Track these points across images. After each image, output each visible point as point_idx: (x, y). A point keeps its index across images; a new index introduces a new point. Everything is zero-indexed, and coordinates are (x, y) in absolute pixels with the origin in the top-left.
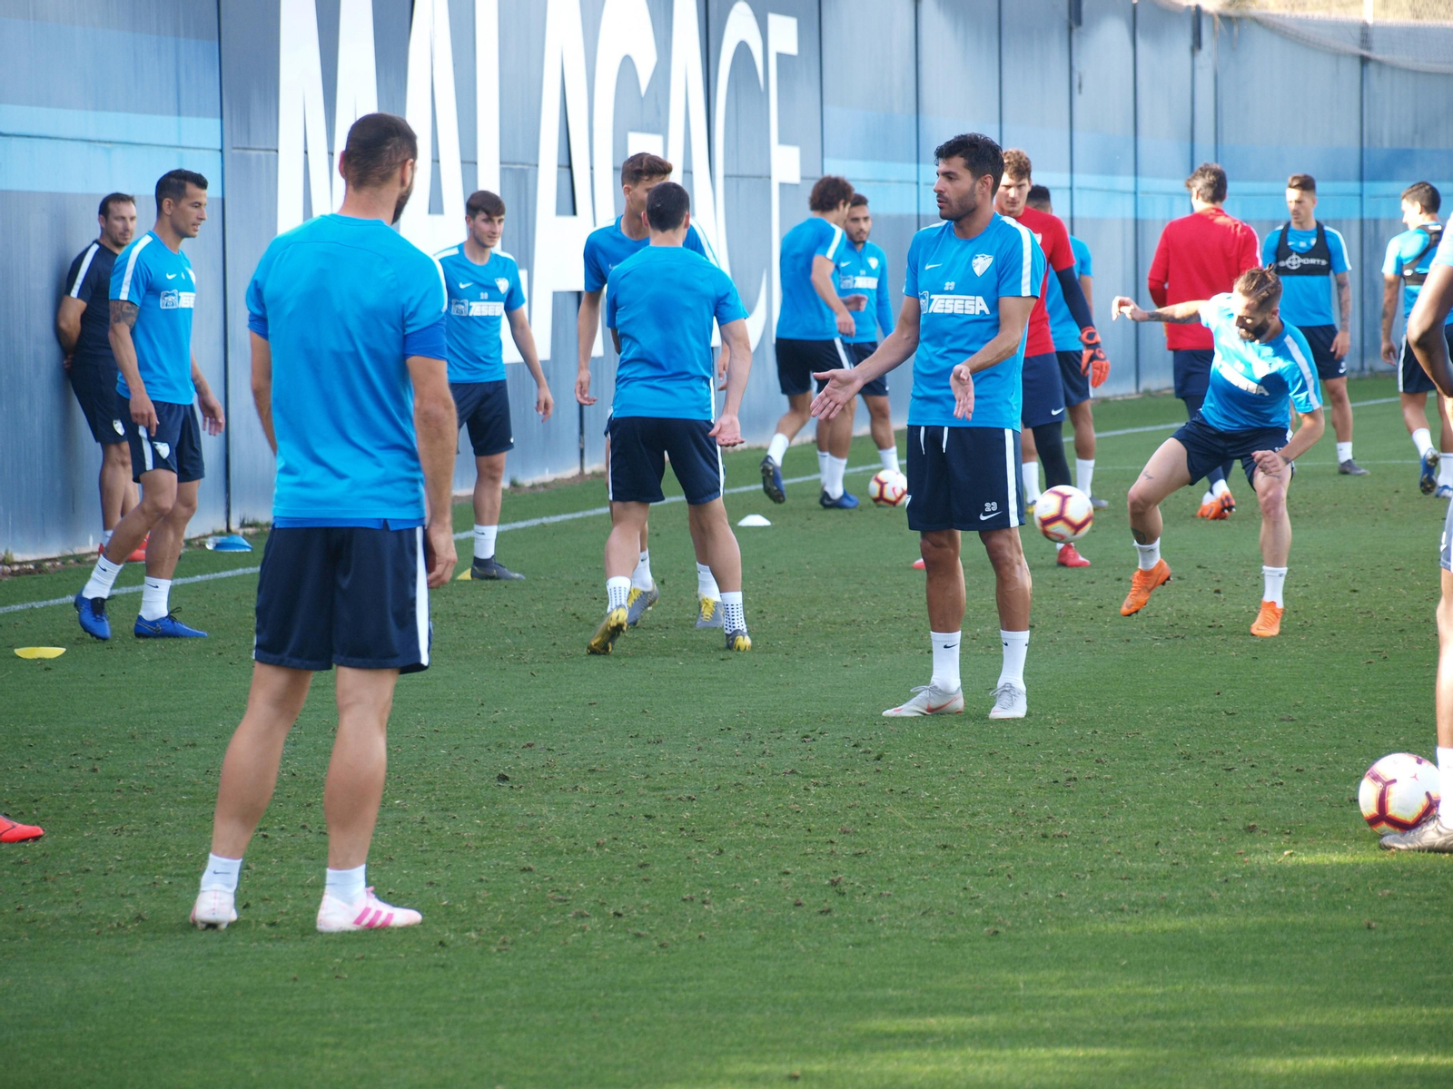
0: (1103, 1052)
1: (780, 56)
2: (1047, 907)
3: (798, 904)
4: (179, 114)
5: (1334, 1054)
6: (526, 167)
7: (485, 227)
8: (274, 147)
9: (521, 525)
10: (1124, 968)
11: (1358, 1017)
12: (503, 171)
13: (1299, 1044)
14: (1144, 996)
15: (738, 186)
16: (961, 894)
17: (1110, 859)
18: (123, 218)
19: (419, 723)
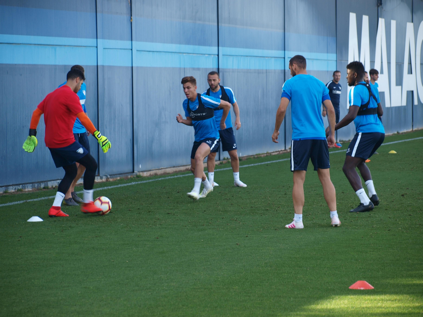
4: (327, 53)
6: (401, 64)
8: (347, 60)
9: (400, 141)
12: (396, 65)
18: (337, 76)
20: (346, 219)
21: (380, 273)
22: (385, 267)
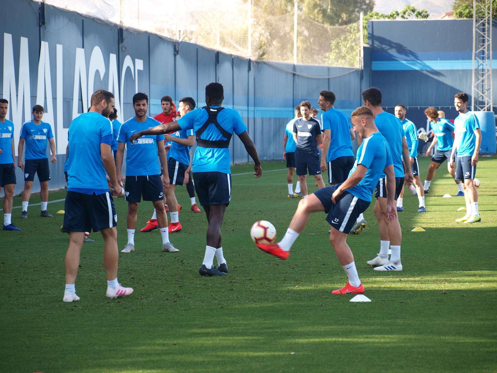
0: (257, 338)
1: (138, 70)
2: (235, 300)
3: (167, 300)
5: (318, 338)
6: (70, 100)
7: (36, 115)
8: (2, 94)
10: (258, 316)
11: (322, 328)
12: (63, 101)
13: (308, 336)
14: (265, 323)
15: (127, 106)
16: (211, 297)
17: (249, 288)
19: (53, 251)
20: (10, 297)
21: (59, 363)
22: (65, 356)
